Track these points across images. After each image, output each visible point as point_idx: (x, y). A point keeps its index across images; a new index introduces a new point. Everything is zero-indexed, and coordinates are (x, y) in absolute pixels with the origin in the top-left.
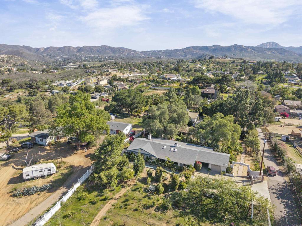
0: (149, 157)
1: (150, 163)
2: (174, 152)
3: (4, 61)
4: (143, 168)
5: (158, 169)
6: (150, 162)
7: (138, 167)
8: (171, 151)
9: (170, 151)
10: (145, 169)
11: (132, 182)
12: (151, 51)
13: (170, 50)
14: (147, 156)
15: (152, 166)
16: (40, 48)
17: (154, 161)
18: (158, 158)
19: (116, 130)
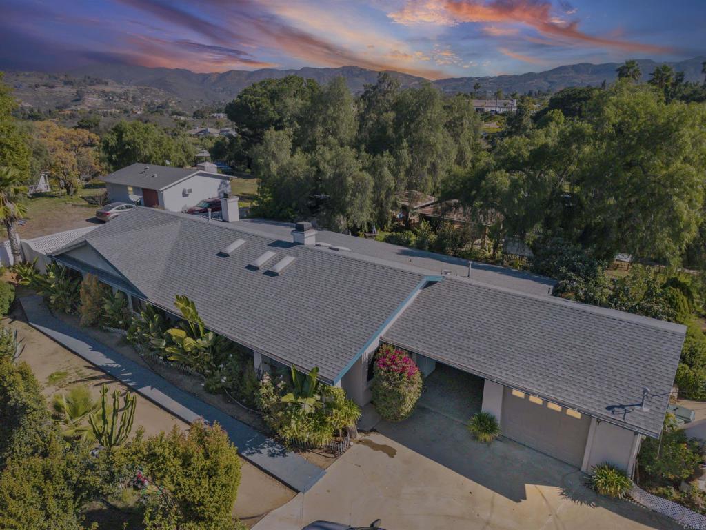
3: (128, 97)
8: (255, 269)
12: (461, 79)
13: (511, 77)
16: (209, 75)
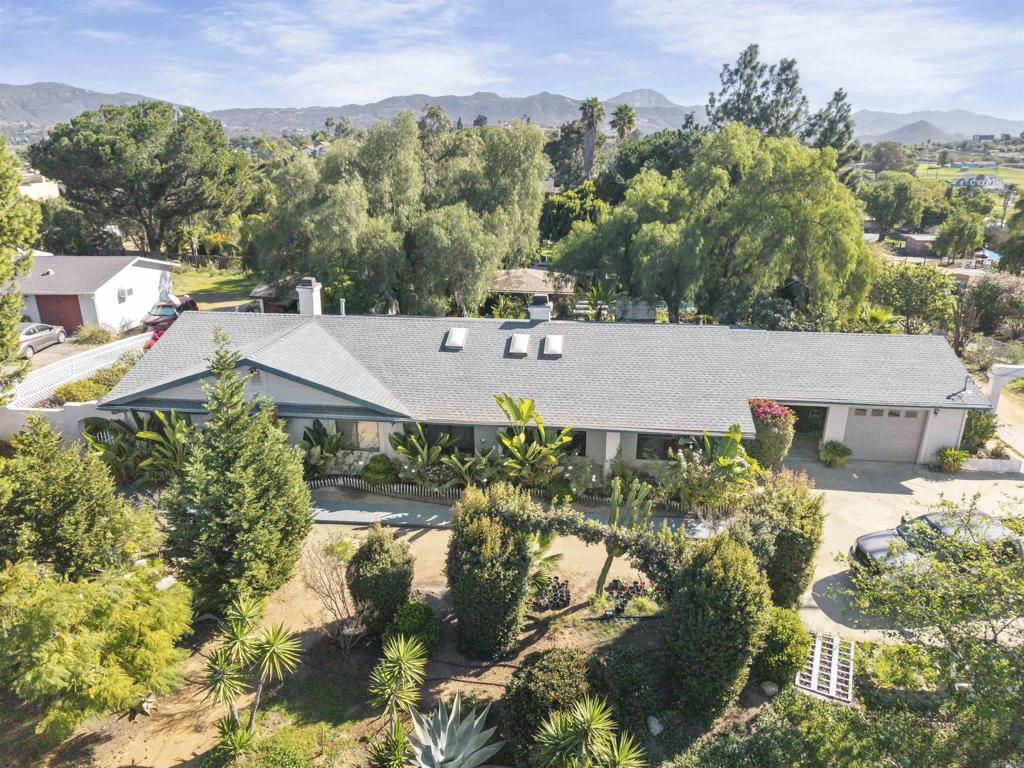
0: (330, 428)
1: (354, 482)
2: (542, 356)
4: (291, 530)
5: (477, 513)
6: (345, 475)
7: (231, 531)
8: (522, 356)
9: (508, 355)
10: (317, 538)
11: (171, 721)
14: (317, 423)
15: (369, 499)
17: (384, 458)
18: (425, 425)
19: (39, 298)
